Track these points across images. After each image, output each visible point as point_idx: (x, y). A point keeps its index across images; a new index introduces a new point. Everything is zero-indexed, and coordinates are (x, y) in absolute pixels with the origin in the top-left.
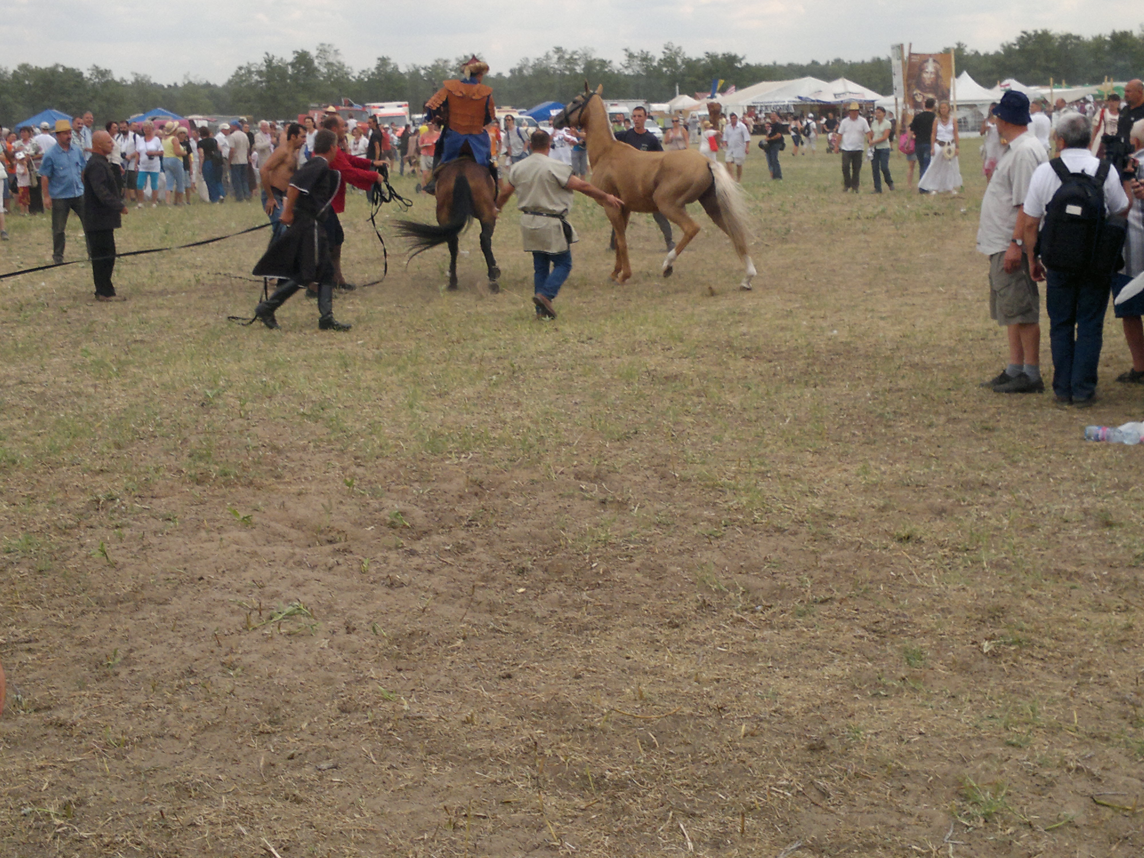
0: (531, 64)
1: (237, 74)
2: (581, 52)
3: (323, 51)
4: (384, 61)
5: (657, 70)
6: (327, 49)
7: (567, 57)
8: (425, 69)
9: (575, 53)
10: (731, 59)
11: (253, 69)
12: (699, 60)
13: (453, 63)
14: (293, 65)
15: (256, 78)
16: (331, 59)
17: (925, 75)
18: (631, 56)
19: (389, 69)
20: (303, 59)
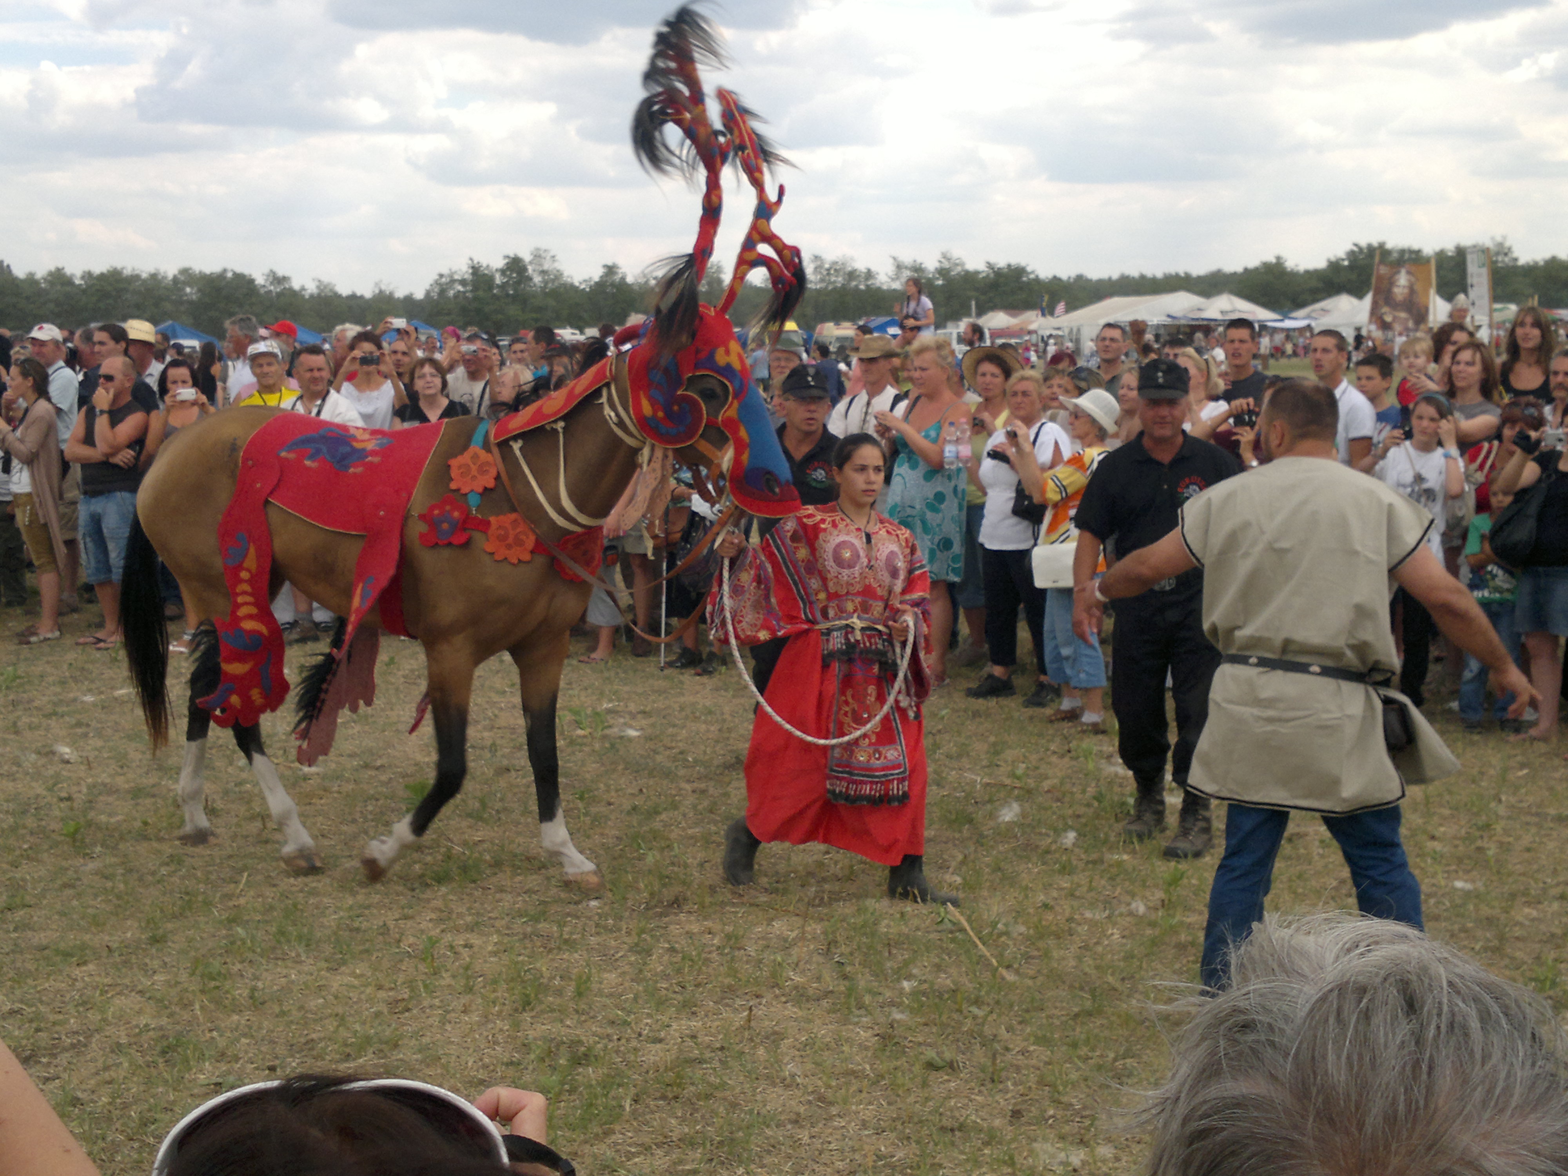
1: (437, 284)
2: (841, 261)
3: (538, 256)
4: (611, 270)
5: (930, 280)
9: (833, 262)
10: (1017, 273)
11: (456, 277)
12: (977, 273)
14: (503, 272)
15: (460, 288)
16: (546, 267)
17: (1396, 290)
18: (899, 267)
19: (617, 278)
20: (515, 265)
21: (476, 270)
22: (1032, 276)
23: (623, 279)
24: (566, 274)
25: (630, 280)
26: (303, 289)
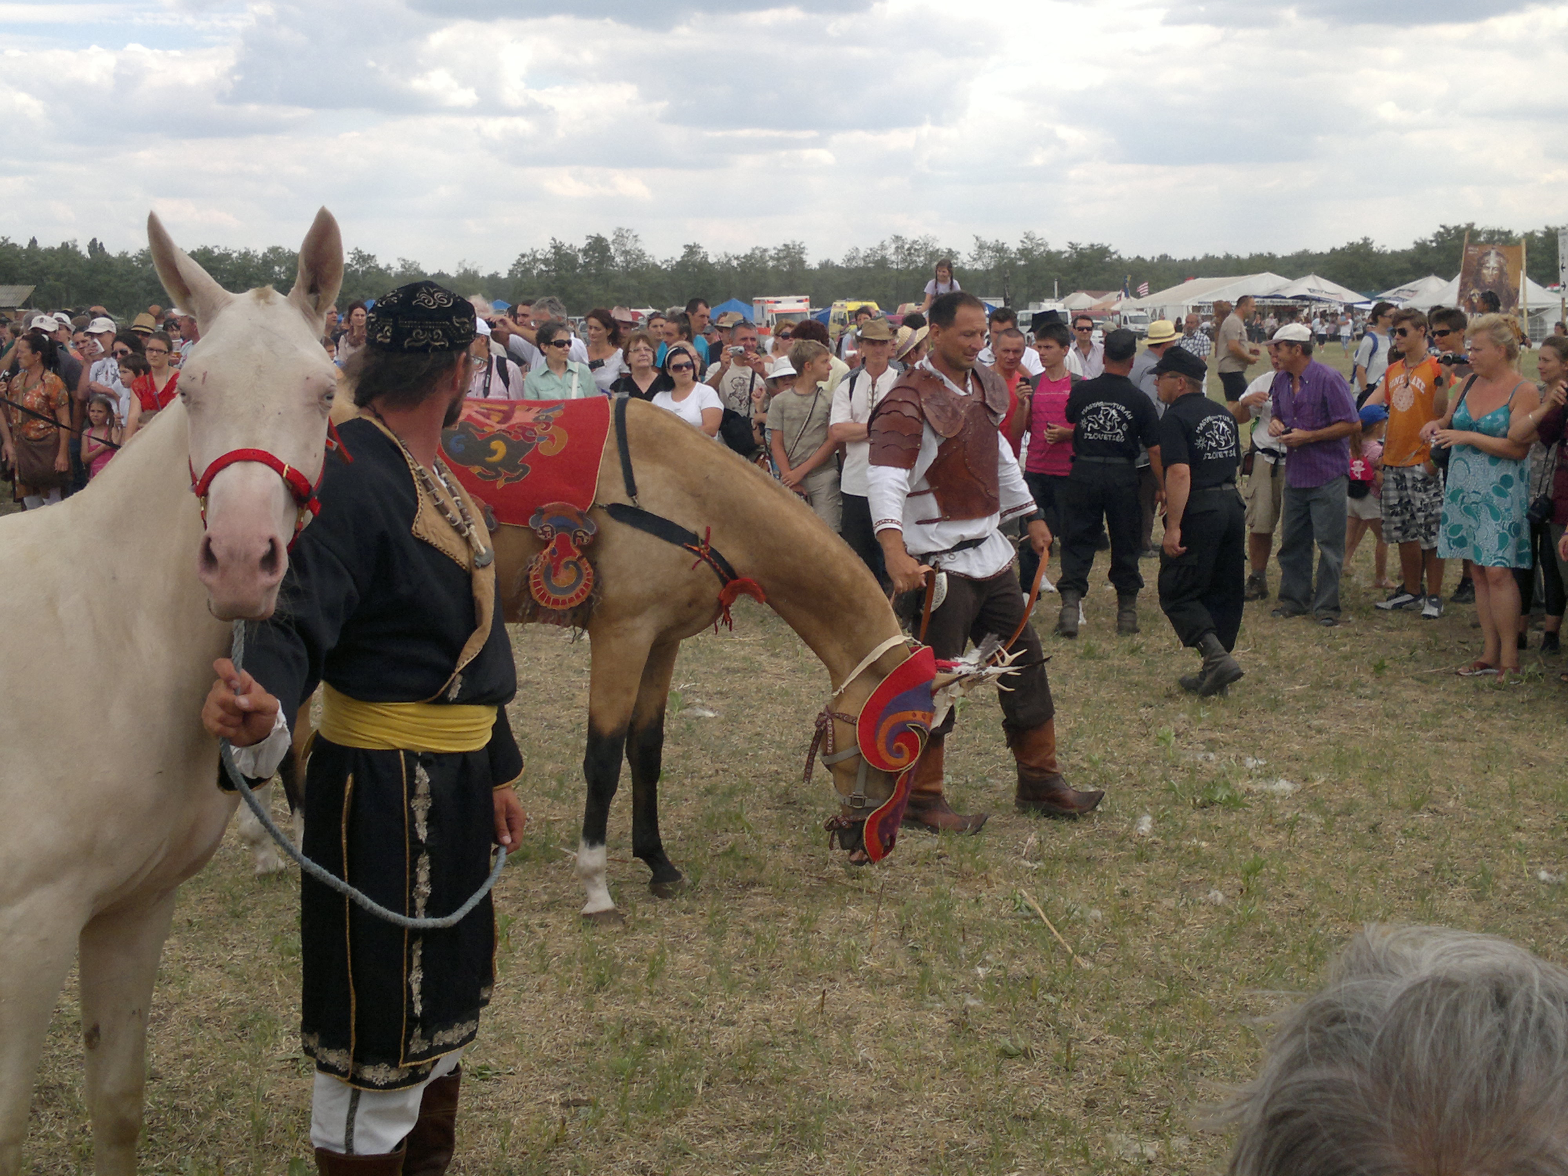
0: (862, 254)
1: (519, 263)
2: (922, 241)
3: (620, 236)
4: (692, 250)
5: (1012, 262)
6: (626, 235)
7: (907, 246)
8: (737, 258)
9: (915, 242)
10: (1100, 253)
11: (538, 256)
12: (1060, 253)
13: (772, 252)
14: (585, 252)
15: (543, 267)
16: (629, 246)
17: (1485, 271)
18: (982, 247)
19: (697, 258)
20: (598, 246)
21: (557, 249)
22: (1115, 257)
23: (705, 257)
24: (647, 253)
25: (712, 260)
26: (389, 268)
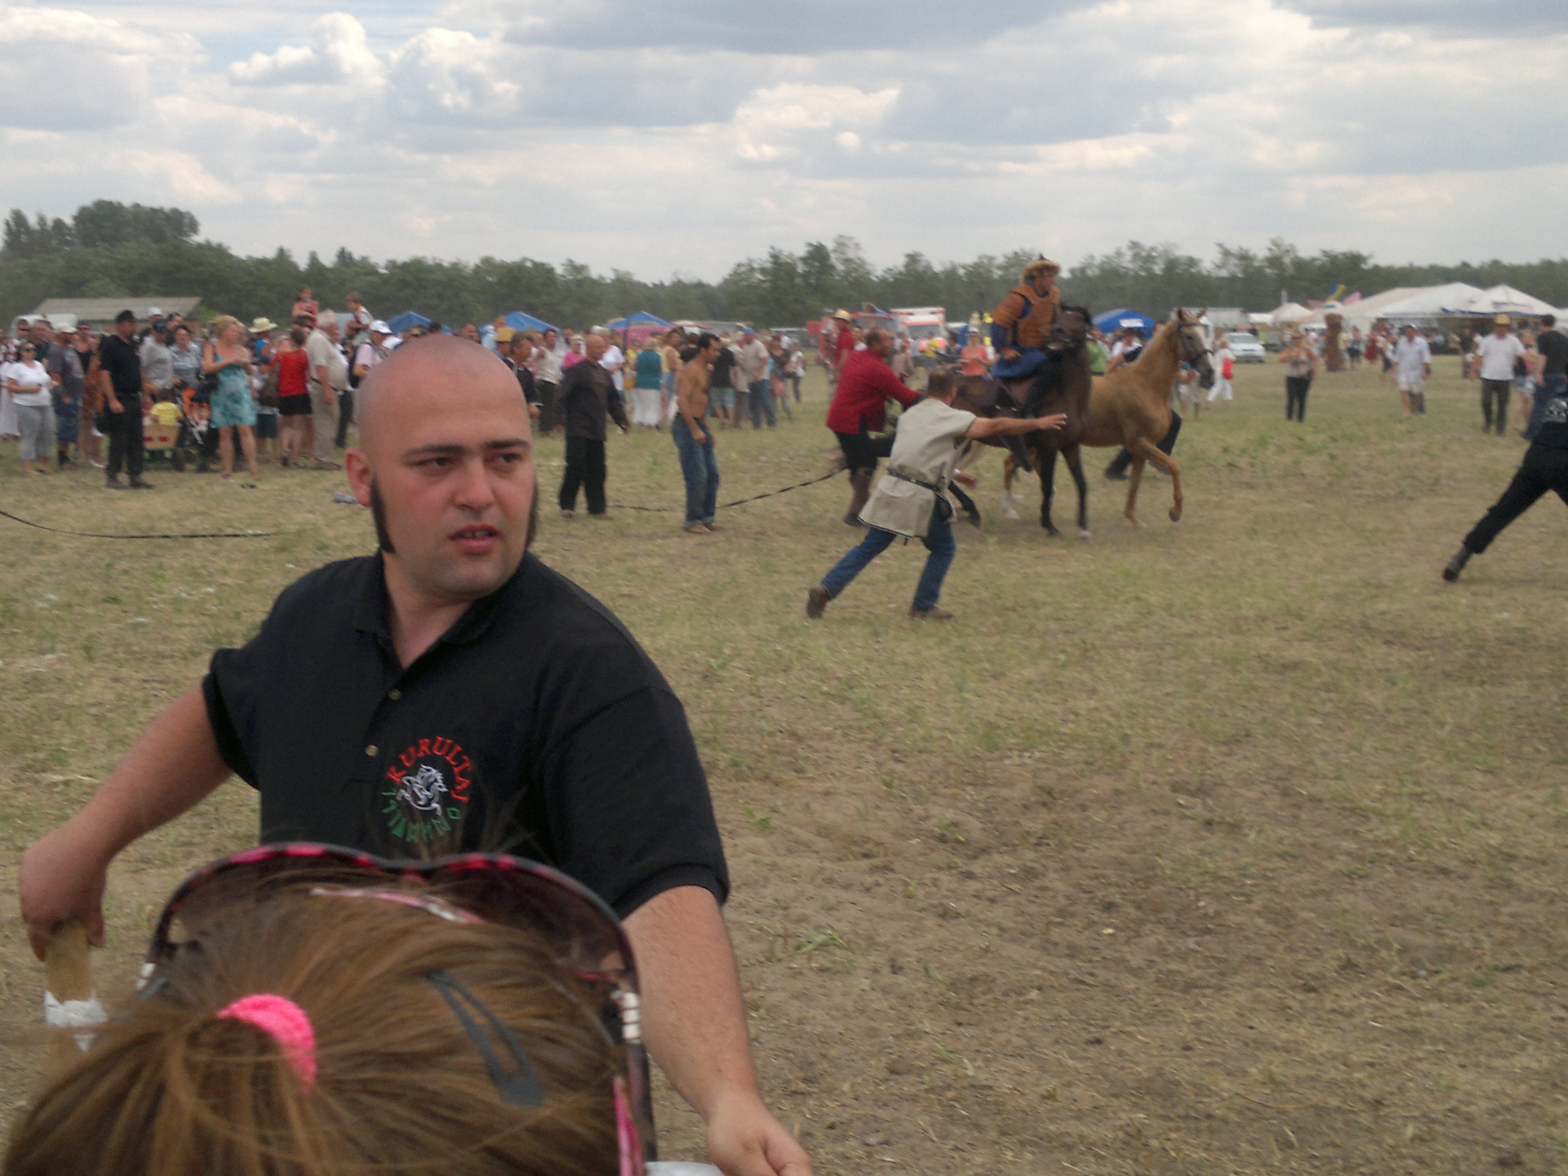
0: (1097, 262)
1: (736, 273)
2: (1161, 248)
3: (841, 244)
4: (913, 259)
5: (1260, 271)
6: (847, 243)
7: (1144, 254)
8: (964, 267)
9: (1153, 249)
10: (1354, 260)
11: (756, 266)
12: (1314, 259)
13: (1000, 260)
14: (804, 260)
15: (760, 276)
16: (851, 254)
18: (1226, 253)
19: (920, 268)
20: (818, 254)
21: (777, 258)
22: (1370, 264)
24: (869, 263)
25: (935, 268)
